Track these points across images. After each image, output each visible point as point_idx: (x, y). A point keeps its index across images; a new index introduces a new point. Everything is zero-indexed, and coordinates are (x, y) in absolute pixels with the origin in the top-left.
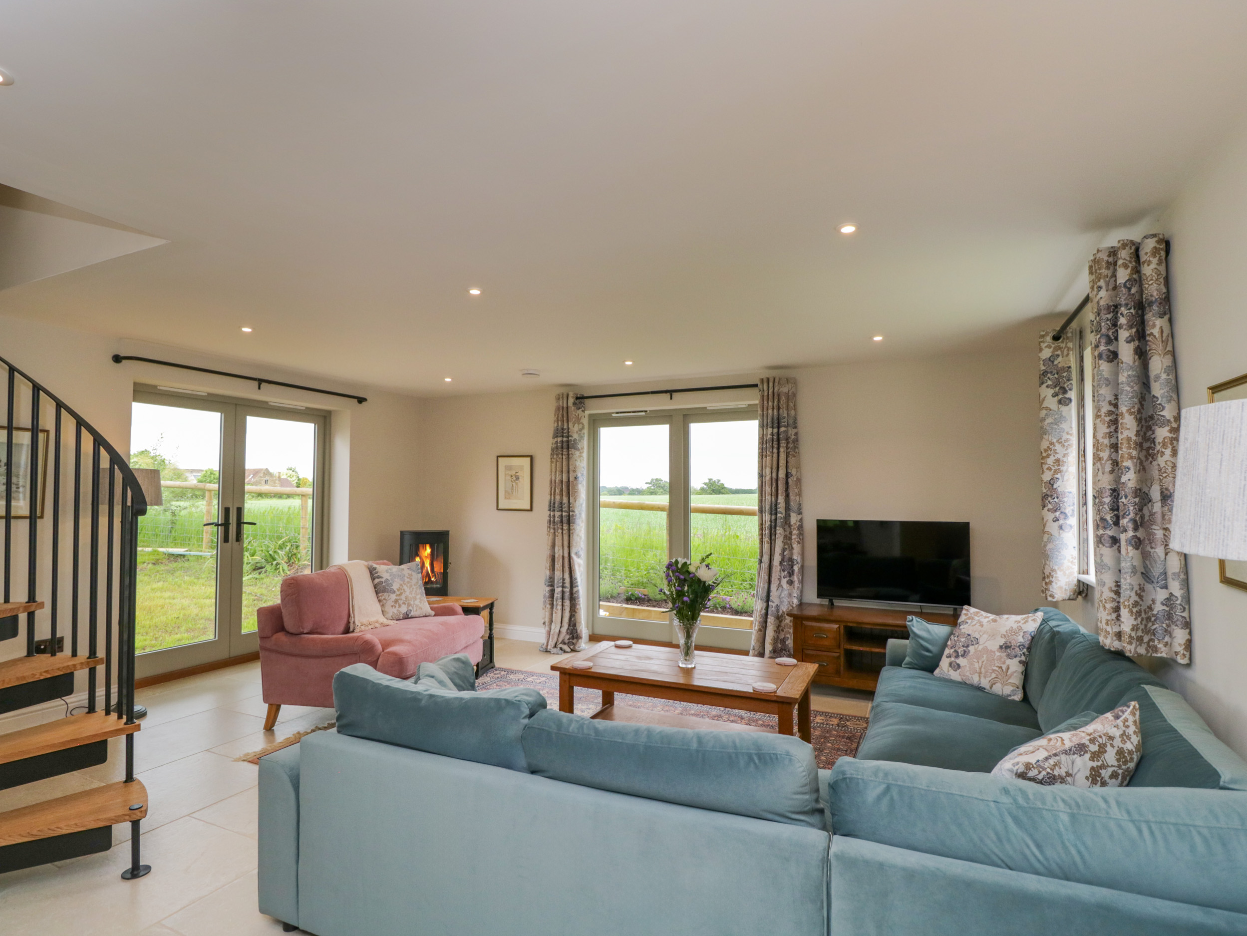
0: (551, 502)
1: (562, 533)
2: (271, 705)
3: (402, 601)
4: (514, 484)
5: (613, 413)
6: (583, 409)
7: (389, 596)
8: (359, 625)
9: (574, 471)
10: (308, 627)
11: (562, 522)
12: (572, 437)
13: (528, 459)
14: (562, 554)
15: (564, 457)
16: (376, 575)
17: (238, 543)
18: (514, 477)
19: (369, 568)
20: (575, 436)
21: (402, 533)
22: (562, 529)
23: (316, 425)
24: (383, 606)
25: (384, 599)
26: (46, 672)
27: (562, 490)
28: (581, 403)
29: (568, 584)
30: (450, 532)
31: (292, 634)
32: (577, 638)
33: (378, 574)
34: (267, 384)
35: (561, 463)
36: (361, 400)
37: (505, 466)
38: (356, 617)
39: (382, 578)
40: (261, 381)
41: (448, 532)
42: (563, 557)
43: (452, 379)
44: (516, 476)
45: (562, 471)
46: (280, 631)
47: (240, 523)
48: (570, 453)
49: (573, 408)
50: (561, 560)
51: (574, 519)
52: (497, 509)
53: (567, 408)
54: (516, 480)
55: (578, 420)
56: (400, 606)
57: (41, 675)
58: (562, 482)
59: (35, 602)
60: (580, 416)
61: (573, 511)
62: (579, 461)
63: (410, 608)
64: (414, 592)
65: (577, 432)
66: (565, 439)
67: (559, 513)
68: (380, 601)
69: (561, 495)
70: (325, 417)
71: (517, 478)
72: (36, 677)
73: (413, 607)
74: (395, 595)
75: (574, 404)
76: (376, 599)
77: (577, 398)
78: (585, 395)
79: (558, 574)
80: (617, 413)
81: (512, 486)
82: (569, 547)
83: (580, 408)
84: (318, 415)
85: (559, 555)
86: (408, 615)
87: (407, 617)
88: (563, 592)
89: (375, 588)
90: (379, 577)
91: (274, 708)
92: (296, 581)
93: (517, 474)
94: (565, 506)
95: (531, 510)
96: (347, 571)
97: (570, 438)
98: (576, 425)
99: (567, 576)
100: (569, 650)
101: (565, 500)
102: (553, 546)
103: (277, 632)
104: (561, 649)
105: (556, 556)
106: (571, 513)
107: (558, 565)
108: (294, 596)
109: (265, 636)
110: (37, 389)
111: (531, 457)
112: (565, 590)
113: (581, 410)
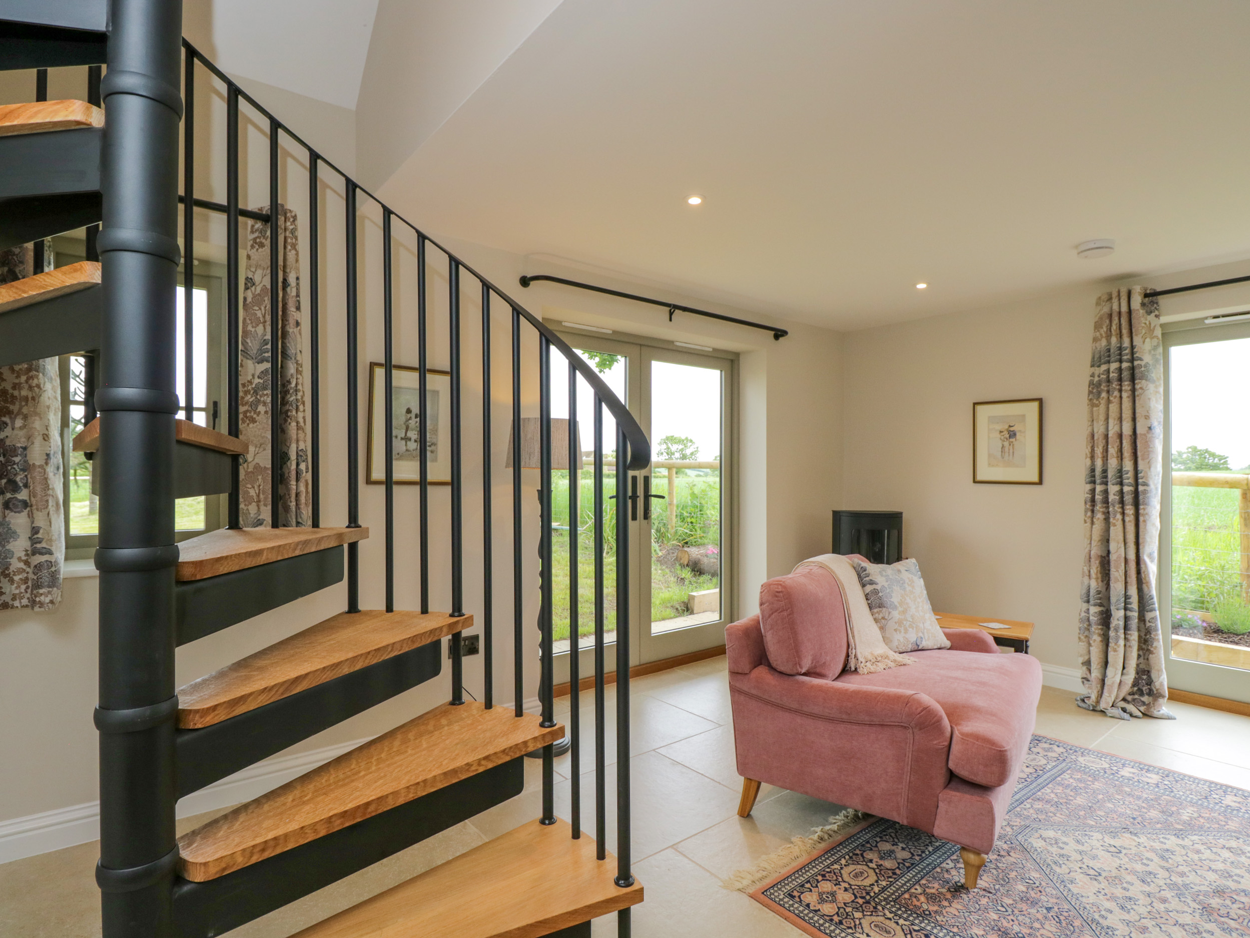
0: (1093, 470)
1: (1123, 521)
2: (749, 780)
3: (908, 623)
4: (1006, 444)
5: (1206, 318)
6: (1157, 313)
7: (889, 613)
8: (864, 661)
9: (1147, 417)
10: (806, 665)
11: (1122, 502)
12: (1141, 359)
13: (1036, 405)
14: (1123, 555)
15: (1125, 395)
16: (867, 579)
17: (646, 521)
18: (1006, 433)
19: (854, 568)
20: (1147, 358)
21: (837, 515)
22: (1123, 514)
23: (723, 373)
24: (882, 629)
25: (883, 618)
26: (487, 758)
27: (1121, 450)
28: (1152, 303)
29: (1135, 605)
30: (904, 515)
31: (781, 673)
32: (1150, 693)
33: (870, 578)
34: (681, 311)
35: (1117, 406)
36: (779, 334)
37: (989, 417)
38: (857, 647)
39: (876, 584)
40: (673, 308)
41: (901, 513)
42: (1126, 561)
43: (928, 284)
44: (1009, 431)
45: (1120, 419)
46: (758, 665)
47: (647, 496)
48: (1137, 387)
49: (1141, 311)
50: (1123, 564)
51: (1148, 498)
52: (975, 482)
53: (1130, 312)
54: (1010, 437)
55: (1150, 330)
56: (906, 631)
57: (479, 764)
58: (1120, 436)
59: (461, 615)
60: (1152, 326)
61: (1145, 484)
62: (1154, 399)
63: (921, 635)
64: (920, 608)
65: (1150, 351)
66: (1125, 365)
67: (1117, 488)
68: (876, 620)
69: (1121, 457)
70: (732, 361)
71: (1012, 435)
72: (473, 768)
73: (923, 633)
74: (897, 612)
75: (1143, 305)
76: (871, 618)
77: (1146, 295)
78: (1159, 289)
79: (1117, 588)
80: (1215, 317)
81: (1003, 447)
82: (1137, 544)
83: (1151, 312)
84: (724, 359)
85: (1119, 557)
86: (918, 646)
87: (916, 648)
88: (1126, 618)
89: (867, 599)
90: (872, 583)
91: (754, 785)
92: (785, 587)
93: (1012, 429)
94: (1129, 478)
95: (1040, 482)
96: (834, 572)
97: (1136, 363)
98: (1148, 340)
99: (1133, 591)
100: (1140, 714)
101: (1128, 465)
102: (1106, 540)
103: (755, 667)
104: (1124, 710)
105: (1113, 557)
106: (1141, 488)
107: (1117, 574)
108: (785, 613)
109: (740, 671)
110: (455, 263)
111: (1040, 401)
112: (1129, 613)
113: (1153, 315)
